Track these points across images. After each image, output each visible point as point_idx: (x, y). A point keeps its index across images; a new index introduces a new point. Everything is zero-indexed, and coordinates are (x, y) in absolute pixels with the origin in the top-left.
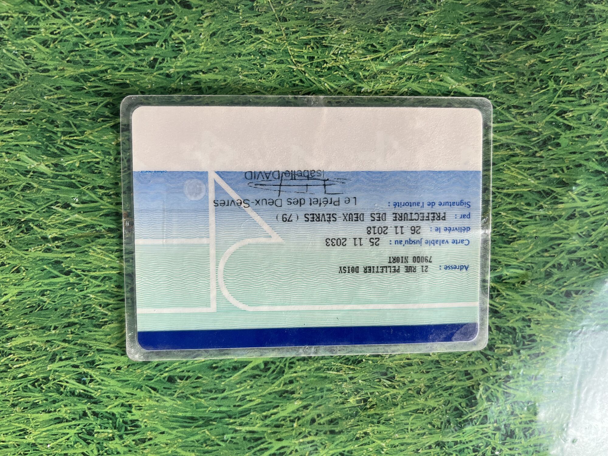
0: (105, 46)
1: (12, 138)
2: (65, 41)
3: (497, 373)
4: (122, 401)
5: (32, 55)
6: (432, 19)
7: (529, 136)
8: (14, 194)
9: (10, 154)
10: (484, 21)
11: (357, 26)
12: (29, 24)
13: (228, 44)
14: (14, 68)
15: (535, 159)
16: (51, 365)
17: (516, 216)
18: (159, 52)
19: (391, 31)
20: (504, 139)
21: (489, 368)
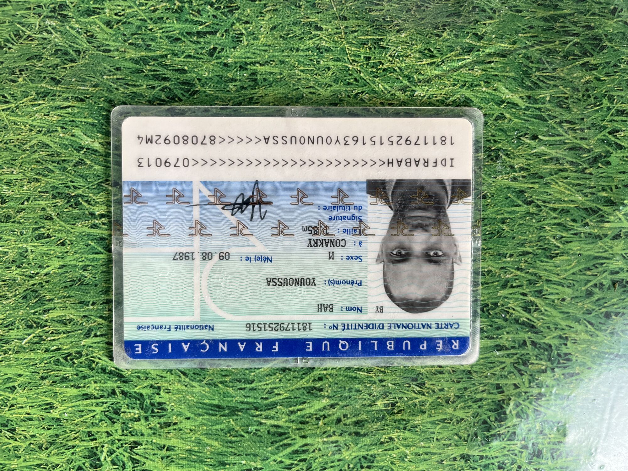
0: (167, 32)
1: (69, 113)
2: (129, 23)
3: (529, 390)
4: (151, 382)
5: (95, 35)
6: (491, 29)
7: (580, 152)
8: (66, 168)
9: (66, 129)
10: (542, 35)
11: (416, 30)
12: (94, 3)
13: (287, 39)
14: (76, 46)
15: (584, 176)
16: (86, 340)
17: (560, 231)
18: (219, 42)
19: (449, 37)
20: (554, 153)
21: (521, 384)
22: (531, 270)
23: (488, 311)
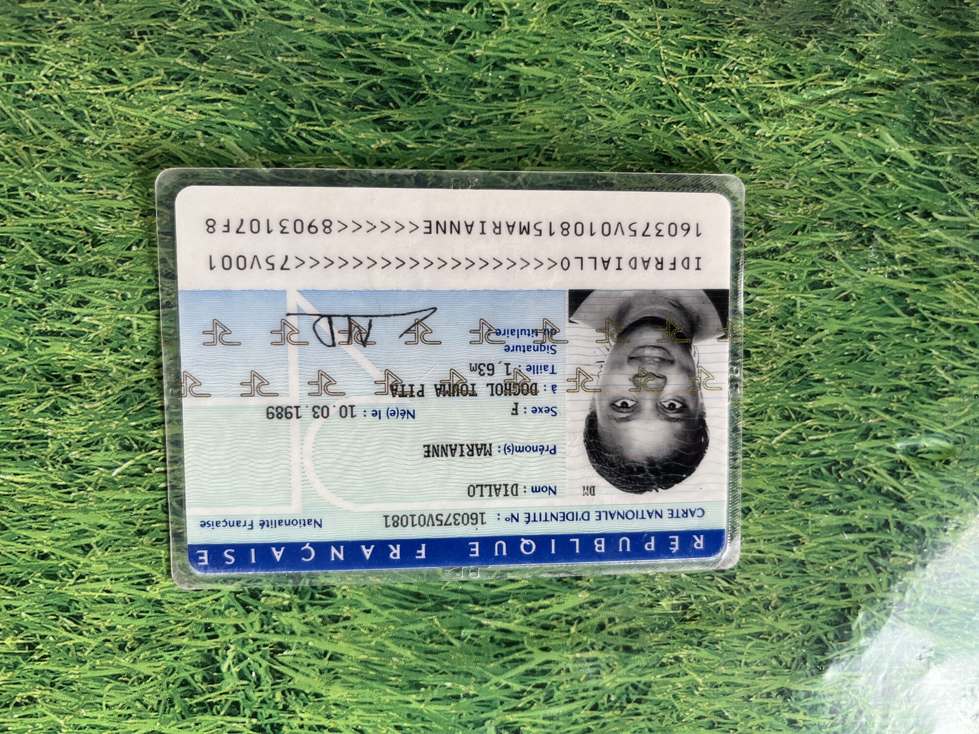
1: (217, 111)
3: (888, 595)
6: (874, 45)
9: (210, 135)
10: (944, 64)
11: (768, 34)
13: (572, 27)
17: (952, 359)
18: (465, 21)
19: (815, 50)
20: (952, 240)
21: (877, 585)
22: (906, 415)
23: (837, 471)
